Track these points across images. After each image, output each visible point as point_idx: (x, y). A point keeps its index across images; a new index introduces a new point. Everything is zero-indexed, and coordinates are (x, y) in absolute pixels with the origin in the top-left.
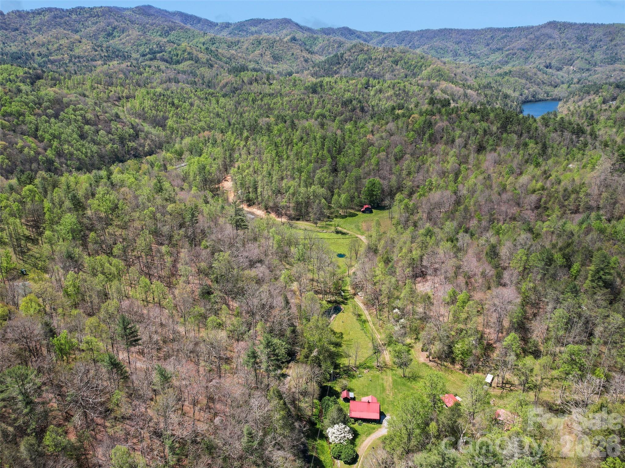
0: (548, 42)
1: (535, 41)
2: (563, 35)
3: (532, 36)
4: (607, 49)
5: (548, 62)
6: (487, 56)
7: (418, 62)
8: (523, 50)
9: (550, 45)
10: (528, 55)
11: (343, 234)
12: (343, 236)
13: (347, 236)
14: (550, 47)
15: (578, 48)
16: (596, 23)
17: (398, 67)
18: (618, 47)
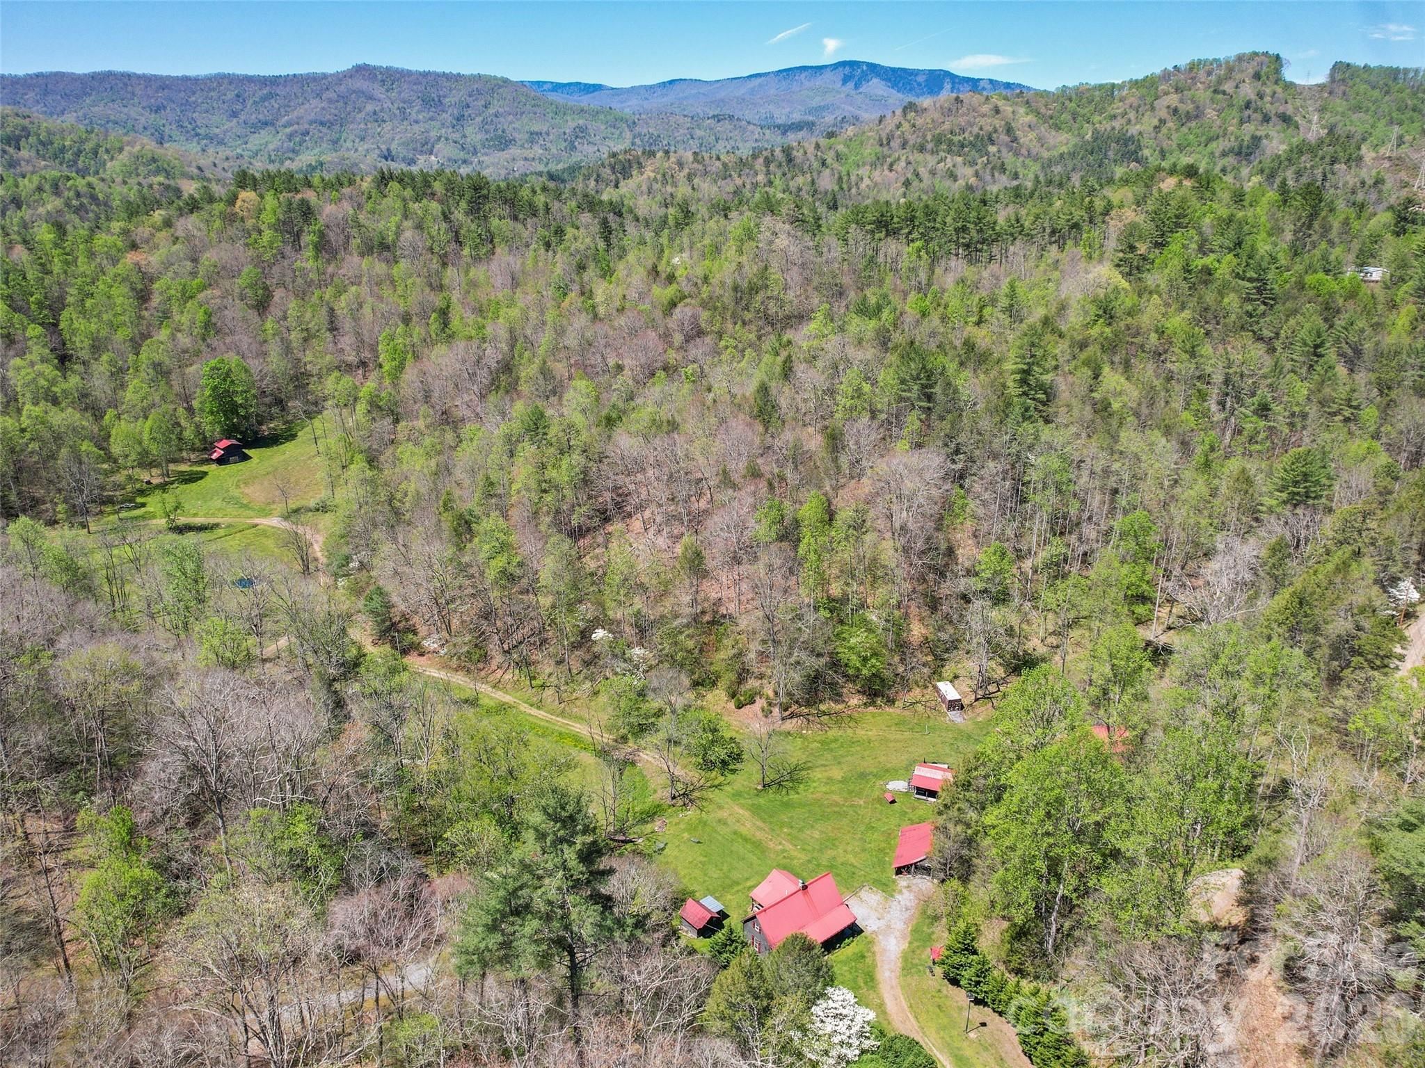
0: (370, 107)
1: (341, 104)
2: (393, 95)
3: (331, 94)
4: (484, 122)
5: (384, 147)
6: (244, 139)
7: (82, 142)
8: (322, 124)
9: (375, 113)
10: (335, 136)
11: (202, 528)
12: (204, 536)
13: (221, 532)
14: (377, 118)
15: (432, 119)
16: (447, 71)
17: (24, 153)
18: (502, 119)
